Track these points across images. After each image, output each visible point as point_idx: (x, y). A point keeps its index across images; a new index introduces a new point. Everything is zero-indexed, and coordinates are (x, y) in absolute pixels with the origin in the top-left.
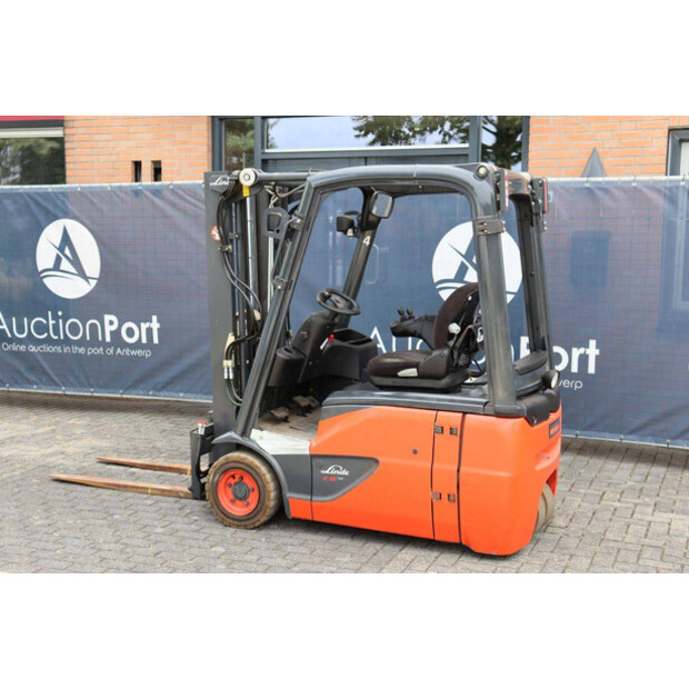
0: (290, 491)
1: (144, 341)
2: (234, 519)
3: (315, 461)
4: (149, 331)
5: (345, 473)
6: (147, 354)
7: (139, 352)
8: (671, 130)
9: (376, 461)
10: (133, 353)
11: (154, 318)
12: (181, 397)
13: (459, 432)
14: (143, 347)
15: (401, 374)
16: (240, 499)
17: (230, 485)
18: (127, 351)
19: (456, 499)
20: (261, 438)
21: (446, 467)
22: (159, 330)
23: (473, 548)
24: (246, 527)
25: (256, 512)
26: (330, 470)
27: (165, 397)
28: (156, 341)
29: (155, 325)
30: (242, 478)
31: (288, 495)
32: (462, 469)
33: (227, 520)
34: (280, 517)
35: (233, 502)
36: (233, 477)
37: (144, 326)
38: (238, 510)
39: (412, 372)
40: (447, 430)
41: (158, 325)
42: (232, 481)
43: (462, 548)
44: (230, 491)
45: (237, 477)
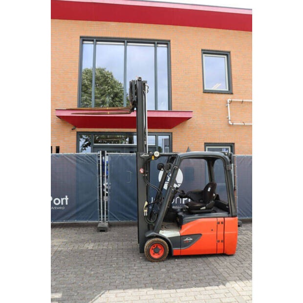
0: (174, 248)
1: (62, 204)
2: (155, 260)
3: (182, 237)
4: (64, 201)
5: (191, 239)
6: (63, 208)
7: (60, 208)
8: (205, 143)
9: (201, 234)
10: (58, 208)
11: (66, 196)
12: (76, 221)
13: (223, 223)
14: (62, 206)
15: (201, 209)
16: (156, 253)
17: (153, 249)
18: (55, 208)
19: (223, 241)
20: (163, 233)
21: (221, 233)
22: (68, 200)
23: (227, 254)
24: (160, 261)
25: (163, 256)
26: (187, 239)
27: (69, 222)
28: (67, 204)
29: (67, 199)
30: (157, 246)
31: (174, 249)
32: (225, 233)
33: (153, 260)
34: (170, 256)
35: (154, 254)
37: (62, 199)
38: (156, 256)
39: (204, 208)
40: (220, 223)
41: (68, 199)
42: (154, 248)
43: (224, 254)
44: (153, 251)
45: (155, 247)
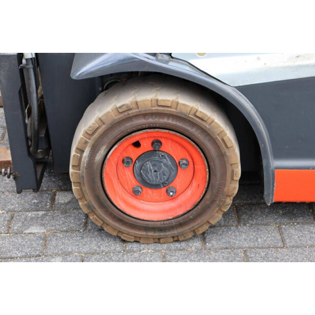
0: (278, 155)
2: (147, 229)
16: (156, 186)
25: (200, 208)
30: (157, 143)
31: (277, 164)
33: (130, 231)
36: (137, 144)
42: (134, 153)
44: (128, 173)
45: (146, 146)
